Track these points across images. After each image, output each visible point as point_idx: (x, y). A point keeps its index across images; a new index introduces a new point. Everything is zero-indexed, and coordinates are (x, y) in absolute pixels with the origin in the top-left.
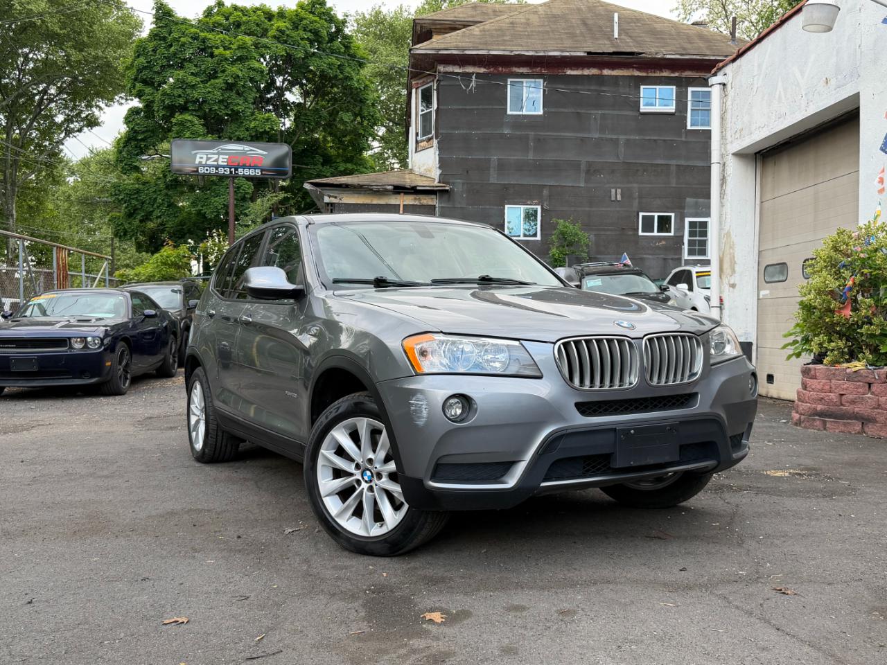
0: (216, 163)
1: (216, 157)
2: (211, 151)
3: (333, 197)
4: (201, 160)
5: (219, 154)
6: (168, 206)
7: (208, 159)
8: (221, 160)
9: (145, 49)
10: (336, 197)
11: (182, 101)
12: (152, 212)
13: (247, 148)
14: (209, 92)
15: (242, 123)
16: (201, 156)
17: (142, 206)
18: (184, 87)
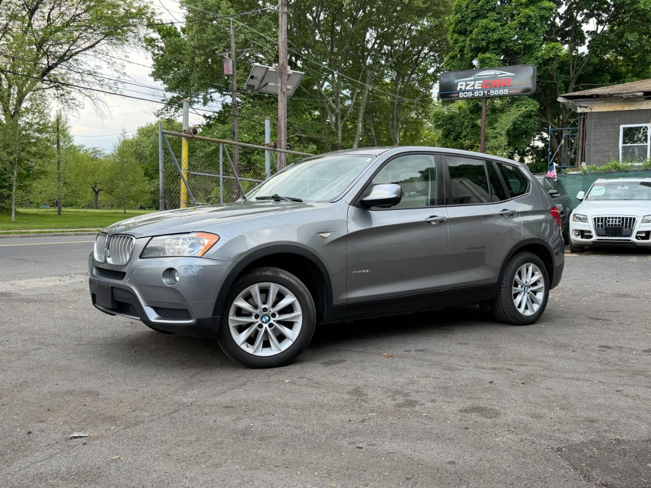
0: (472, 88)
1: (473, 83)
2: (469, 79)
3: (584, 107)
4: (461, 87)
5: (475, 80)
6: (472, 127)
7: (467, 85)
8: (476, 85)
9: (461, 6)
10: (586, 107)
11: (484, 43)
12: (461, 132)
13: (498, 72)
14: (506, 33)
15: (533, 53)
16: (461, 83)
17: (454, 129)
18: (487, 32)
